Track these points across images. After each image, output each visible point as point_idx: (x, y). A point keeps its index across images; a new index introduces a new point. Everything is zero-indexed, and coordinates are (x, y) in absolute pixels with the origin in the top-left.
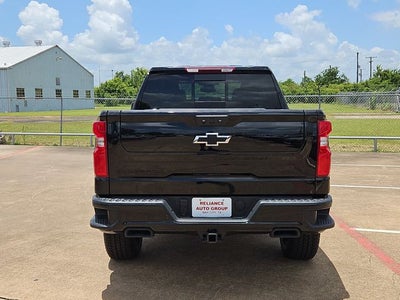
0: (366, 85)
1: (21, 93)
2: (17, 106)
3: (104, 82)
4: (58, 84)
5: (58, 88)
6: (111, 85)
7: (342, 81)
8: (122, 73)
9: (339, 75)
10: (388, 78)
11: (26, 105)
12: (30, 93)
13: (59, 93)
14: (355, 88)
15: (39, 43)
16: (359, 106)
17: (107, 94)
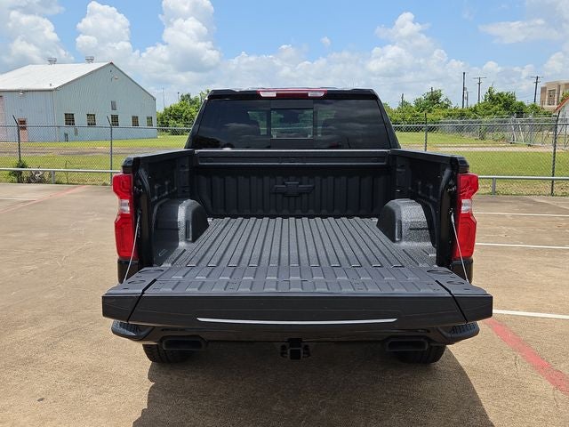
0: (474, 110)
1: (70, 119)
2: (66, 135)
3: (168, 107)
4: (114, 108)
5: (114, 113)
6: (177, 110)
7: (446, 106)
8: (189, 96)
9: (442, 99)
10: (500, 103)
11: (76, 133)
12: (81, 120)
13: (115, 119)
14: (462, 115)
15: (90, 60)
16: (467, 136)
17: (171, 122)
